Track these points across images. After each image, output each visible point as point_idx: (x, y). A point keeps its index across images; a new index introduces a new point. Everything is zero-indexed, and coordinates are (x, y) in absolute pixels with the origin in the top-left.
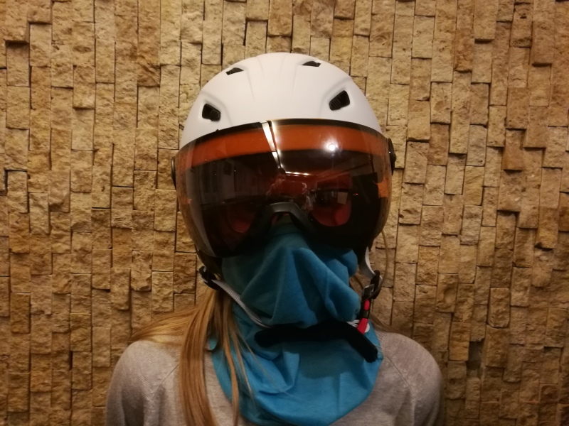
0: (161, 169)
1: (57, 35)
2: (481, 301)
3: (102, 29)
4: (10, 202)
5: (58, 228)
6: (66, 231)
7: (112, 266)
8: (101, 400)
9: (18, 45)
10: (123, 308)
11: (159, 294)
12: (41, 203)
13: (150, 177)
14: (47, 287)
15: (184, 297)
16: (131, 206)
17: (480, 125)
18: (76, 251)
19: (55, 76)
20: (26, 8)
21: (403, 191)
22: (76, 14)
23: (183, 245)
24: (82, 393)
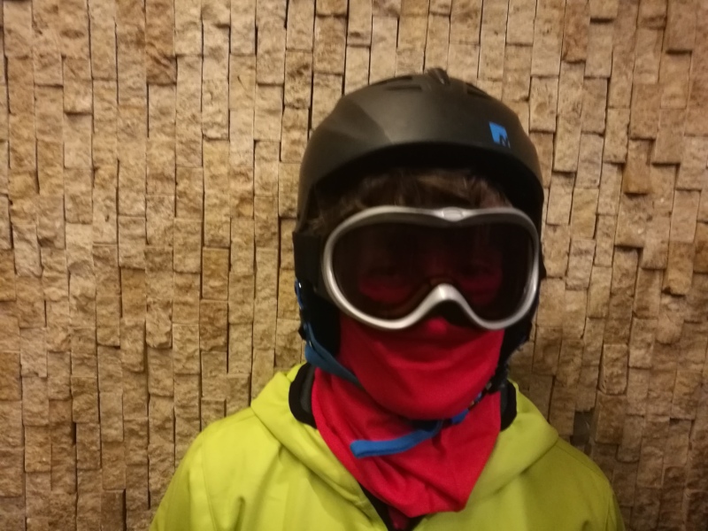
0: (180, 192)
1: (39, 15)
2: (591, 361)
3: (98, 6)
5: (51, 268)
6: (62, 272)
7: (121, 316)
8: (114, 482)
10: (136, 370)
11: (181, 351)
12: (28, 236)
13: (166, 202)
14: (40, 342)
15: (213, 355)
16: (143, 241)
17: (594, 133)
18: (75, 297)
23: (211, 290)
24: (89, 474)
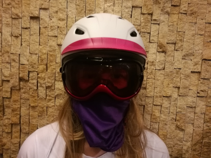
1: (51, 14)
3: (70, 11)
4: (30, 85)
5: (50, 96)
6: (53, 97)
9: (35, 18)
12: (43, 85)
14: (45, 121)
18: (57, 106)
19: (50, 31)
20: (39, 2)
21: (200, 82)
22: (60, 5)
